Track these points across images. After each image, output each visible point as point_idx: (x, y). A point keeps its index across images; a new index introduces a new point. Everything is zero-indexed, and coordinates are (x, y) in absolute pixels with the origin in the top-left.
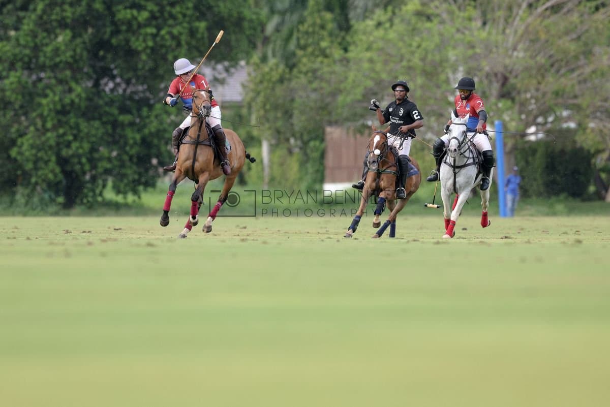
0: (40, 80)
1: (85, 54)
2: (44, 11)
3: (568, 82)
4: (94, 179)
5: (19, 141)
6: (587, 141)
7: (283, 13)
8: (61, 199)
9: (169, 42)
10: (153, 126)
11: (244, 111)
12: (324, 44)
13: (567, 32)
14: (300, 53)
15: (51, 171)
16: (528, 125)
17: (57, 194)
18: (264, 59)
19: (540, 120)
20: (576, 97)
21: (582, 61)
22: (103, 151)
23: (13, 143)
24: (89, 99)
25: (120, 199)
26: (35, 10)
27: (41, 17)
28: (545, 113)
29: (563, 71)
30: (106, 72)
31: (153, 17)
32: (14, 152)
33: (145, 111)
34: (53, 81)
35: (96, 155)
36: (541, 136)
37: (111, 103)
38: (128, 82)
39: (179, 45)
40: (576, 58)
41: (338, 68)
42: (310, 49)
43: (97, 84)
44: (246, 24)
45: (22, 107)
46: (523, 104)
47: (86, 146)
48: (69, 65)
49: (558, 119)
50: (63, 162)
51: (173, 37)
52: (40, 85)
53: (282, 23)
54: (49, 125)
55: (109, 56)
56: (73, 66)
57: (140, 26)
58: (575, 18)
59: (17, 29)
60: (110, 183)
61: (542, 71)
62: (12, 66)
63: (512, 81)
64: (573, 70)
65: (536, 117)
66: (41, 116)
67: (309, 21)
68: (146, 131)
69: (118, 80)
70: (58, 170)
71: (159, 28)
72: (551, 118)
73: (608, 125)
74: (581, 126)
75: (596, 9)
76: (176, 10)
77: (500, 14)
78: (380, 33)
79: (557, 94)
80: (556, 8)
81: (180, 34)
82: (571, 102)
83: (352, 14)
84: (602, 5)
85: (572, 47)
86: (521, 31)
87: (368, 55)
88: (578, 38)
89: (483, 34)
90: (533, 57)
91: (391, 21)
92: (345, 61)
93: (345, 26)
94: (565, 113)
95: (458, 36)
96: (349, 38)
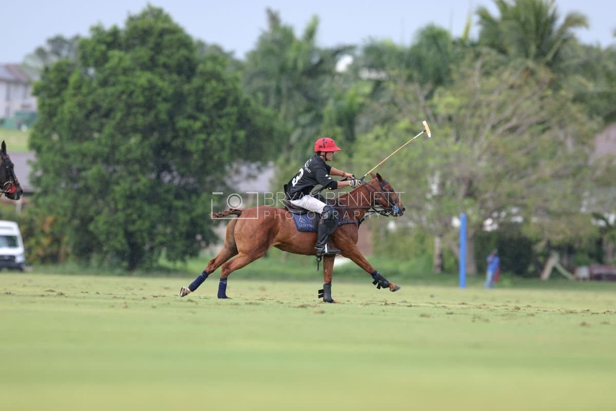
0: (115, 171)
1: (151, 153)
2: (121, 119)
3: (518, 186)
4: (152, 249)
5: (97, 218)
6: (530, 232)
7: (304, 127)
8: (125, 264)
9: (216, 146)
10: (199, 210)
13: (520, 148)
15: (120, 242)
16: (485, 218)
17: (123, 259)
18: (288, 161)
19: (495, 215)
20: (523, 198)
22: (160, 228)
23: (91, 219)
24: (152, 188)
25: (170, 265)
26: (114, 119)
27: (118, 124)
28: (499, 209)
29: (515, 177)
30: (166, 168)
31: (205, 126)
32: (91, 227)
33: (194, 198)
34: (124, 174)
35: (155, 231)
36: (495, 227)
37: (168, 191)
38: (182, 175)
39: (223, 148)
40: (525, 168)
43: (158, 177)
44: (275, 135)
45: (100, 192)
46: (483, 202)
47: (147, 224)
48: (138, 161)
49: (509, 215)
50: (129, 235)
51: (220, 142)
52: (115, 176)
53: (303, 134)
54: (120, 206)
55: (170, 155)
56: (141, 162)
57: (194, 133)
58: (526, 137)
59: (100, 131)
60: (164, 252)
61: (499, 178)
62: (94, 160)
63: (475, 184)
64: (522, 177)
65: (492, 212)
66: (114, 199)
67: (324, 133)
68: (194, 214)
69: (175, 173)
70: (124, 241)
71: (209, 134)
72: (503, 214)
73: (547, 221)
74: (526, 221)
75: (544, 131)
76: (223, 121)
77: (470, 133)
78: (377, 144)
79: (509, 195)
80: (513, 130)
81: (224, 140)
82: (520, 202)
83: (357, 129)
84: (549, 128)
85: (523, 160)
86: (485, 145)
87: (367, 161)
88: (528, 153)
89: (456, 148)
90: (493, 166)
91: (386, 135)
92: (349, 165)
93: (351, 138)
94: (514, 210)
95: (437, 149)
96: (353, 147)
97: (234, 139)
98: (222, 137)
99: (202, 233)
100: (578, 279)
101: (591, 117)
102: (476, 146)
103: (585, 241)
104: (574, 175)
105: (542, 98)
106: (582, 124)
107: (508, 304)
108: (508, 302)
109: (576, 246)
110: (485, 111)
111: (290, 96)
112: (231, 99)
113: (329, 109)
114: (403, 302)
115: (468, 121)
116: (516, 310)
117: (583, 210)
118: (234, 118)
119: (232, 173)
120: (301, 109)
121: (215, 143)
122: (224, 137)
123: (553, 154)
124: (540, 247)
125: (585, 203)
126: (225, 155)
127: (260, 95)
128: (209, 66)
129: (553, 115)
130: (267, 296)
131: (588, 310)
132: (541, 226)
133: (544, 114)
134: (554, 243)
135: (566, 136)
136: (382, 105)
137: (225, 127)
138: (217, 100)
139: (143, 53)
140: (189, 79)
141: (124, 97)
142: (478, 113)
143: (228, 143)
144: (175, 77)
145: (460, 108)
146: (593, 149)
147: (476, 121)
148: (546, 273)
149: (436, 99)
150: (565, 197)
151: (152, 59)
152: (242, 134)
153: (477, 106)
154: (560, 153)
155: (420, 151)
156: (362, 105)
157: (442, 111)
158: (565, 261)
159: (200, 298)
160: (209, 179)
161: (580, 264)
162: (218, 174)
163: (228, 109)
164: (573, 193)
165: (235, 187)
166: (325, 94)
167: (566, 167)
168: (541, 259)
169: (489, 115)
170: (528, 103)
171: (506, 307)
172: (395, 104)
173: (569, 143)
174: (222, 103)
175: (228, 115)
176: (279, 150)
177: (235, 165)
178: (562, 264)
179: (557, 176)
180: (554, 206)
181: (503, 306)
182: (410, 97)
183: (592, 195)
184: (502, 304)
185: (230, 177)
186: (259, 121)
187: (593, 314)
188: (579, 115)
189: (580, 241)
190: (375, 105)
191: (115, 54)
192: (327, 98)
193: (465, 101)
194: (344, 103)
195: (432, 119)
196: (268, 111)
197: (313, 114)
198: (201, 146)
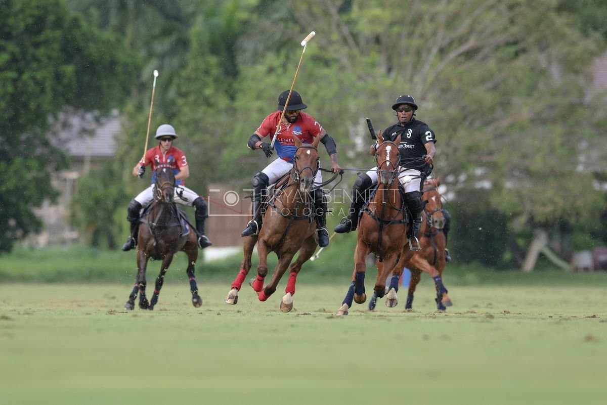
3: (483, 136)
6: (502, 203)
7: (162, 56)
11: (116, 166)
12: (208, 92)
13: (483, 81)
14: (180, 101)
18: (140, 108)
19: (451, 178)
20: (490, 153)
21: (499, 113)
28: (456, 171)
29: (477, 124)
31: (14, 60)
33: (3, 165)
36: (451, 196)
39: (43, 91)
40: (492, 109)
41: (223, 119)
42: (192, 98)
44: (119, 69)
49: (472, 178)
51: (37, 82)
58: (492, 64)
61: (453, 125)
64: (487, 124)
65: (446, 175)
67: (192, 65)
68: (4, 187)
71: (20, 72)
72: (462, 178)
73: (527, 185)
74: (497, 186)
75: (517, 54)
76: (41, 52)
77: (408, 60)
78: (272, 79)
79: (470, 150)
80: (469, 54)
81: (44, 79)
82: (485, 159)
83: (240, 58)
84: (524, 51)
85: (489, 98)
86: (431, 78)
87: (258, 104)
88: (495, 88)
89: (388, 82)
90: (444, 108)
91: (284, 66)
92: (231, 111)
93: (231, 71)
94: (479, 172)
95: (360, 84)
96: (236, 85)
97: (58, 77)
98: (39, 75)
99: (16, 216)
100: (576, 270)
101: (585, 34)
102: (417, 79)
103: (585, 214)
104: (564, 118)
105: (511, 7)
106: (574, 44)
107: (475, 309)
108: (476, 306)
109: (572, 221)
110: (427, 27)
111: (139, 13)
112: (51, 18)
113: (198, 30)
114: (320, 311)
115: (404, 42)
116: (488, 319)
117: (580, 168)
118: (56, 46)
119: (58, 126)
120: (156, 31)
121: (31, 83)
122: (43, 74)
123: (532, 89)
124: (518, 224)
125: (582, 158)
126: (46, 100)
127: (94, 12)
129: (529, 31)
130: (117, 306)
131: (594, 316)
132: (519, 194)
133: (515, 30)
134: (539, 218)
135: (550, 62)
136: (276, 22)
137: (45, 60)
138: (30, 21)
142: (418, 30)
143: (48, 84)
145: (392, 24)
146: (590, 78)
147: (416, 42)
148: (530, 263)
149: (355, 12)
150: (552, 150)
152: (69, 69)
153: (417, 20)
154: (541, 86)
155: (335, 88)
156: (245, 23)
157: (365, 29)
158: (556, 244)
159: (19, 314)
160: (23, 137)
161: (579, 248)
162: (38, 130)
163: (48, 34)
164: (562, 145)
165: (63, 149)
166: (190, 9)
167: (552, 107)
168: (521, 242)
169: (434, 34)
170: (492, 14)
171: (472, 315)
172: (296, 21)
173: (555, 71)
174: (38, 26)
175: (46, 42)
176: (127, 92)
177: (61, 116)
178: (552, 249)
179: (539, 120)
180: (537, 163)
181: (468, 312)
182: (316, 10)
183: (591, 146)
184: (466, 310)
185: (55, 134)
186: (93, 50)
187: (603, 321)
188: (568, 31)
189: (578, 214)
190: (266, 23)
192: (194, 14)
193: (398, 13)
194: (220, 21)
195: (351, 41)
196: (108, 35)
197: (174, 37)
198: (10, 89)
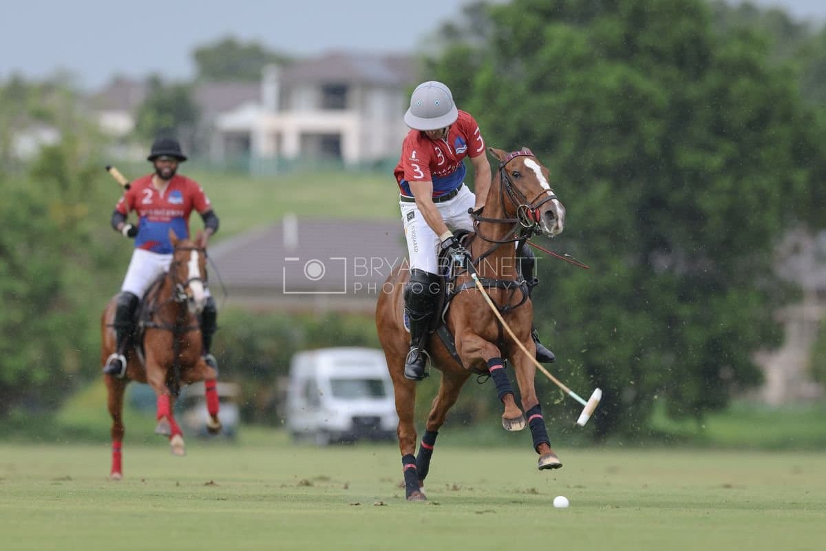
1: (630, 217)
9: (752, 200)
22: (652, 357)
24: (635, 283)
25: (673, 427)
30: (662, 244)
33: (714, 300)
35: (643, 364)
37: (665, 288)
38: (693, 257)
39: (766, 205)
47: (627, 349)
48: (606, 233)
55: (667, 219)
56: (612, 233)
57: (711, 177)
60: (659, 400)
68: (715, 330)
69: (678, 253)
71: (739, 179)
97: (787, 186)
98: (764, 183)
99: (732, 365)
112: (778, 111)
118: (786, 146)
119: (786, 252)
121: (751, 194)
122: (768, 182)
126: (770, 217)
128: (735, 50)
137: (769, 164)
138: (752, 114)
139: (611, 27)
140: (698, 74)
141: (577, 114)
143: (775, 195)
144: (672, 72)
151: (629, 40)
152: (800, 177)
162: (759, 254)
163: (776, 130)
174: (762, 119)
175: (772, 141)
177: (791, 237)
191: (559, 32)
198: (725, 202)
